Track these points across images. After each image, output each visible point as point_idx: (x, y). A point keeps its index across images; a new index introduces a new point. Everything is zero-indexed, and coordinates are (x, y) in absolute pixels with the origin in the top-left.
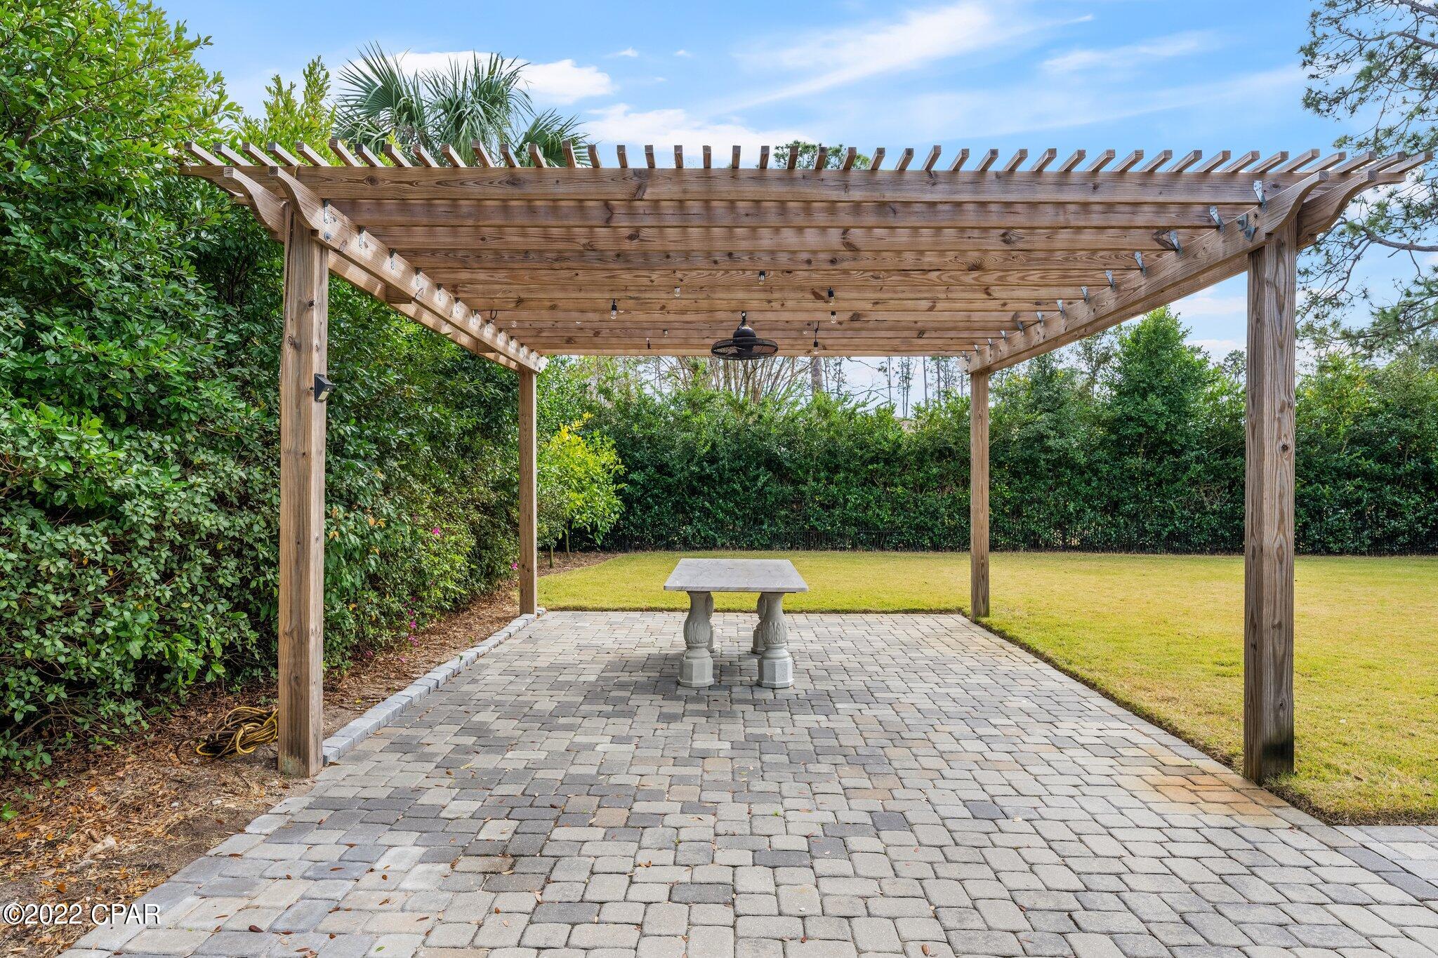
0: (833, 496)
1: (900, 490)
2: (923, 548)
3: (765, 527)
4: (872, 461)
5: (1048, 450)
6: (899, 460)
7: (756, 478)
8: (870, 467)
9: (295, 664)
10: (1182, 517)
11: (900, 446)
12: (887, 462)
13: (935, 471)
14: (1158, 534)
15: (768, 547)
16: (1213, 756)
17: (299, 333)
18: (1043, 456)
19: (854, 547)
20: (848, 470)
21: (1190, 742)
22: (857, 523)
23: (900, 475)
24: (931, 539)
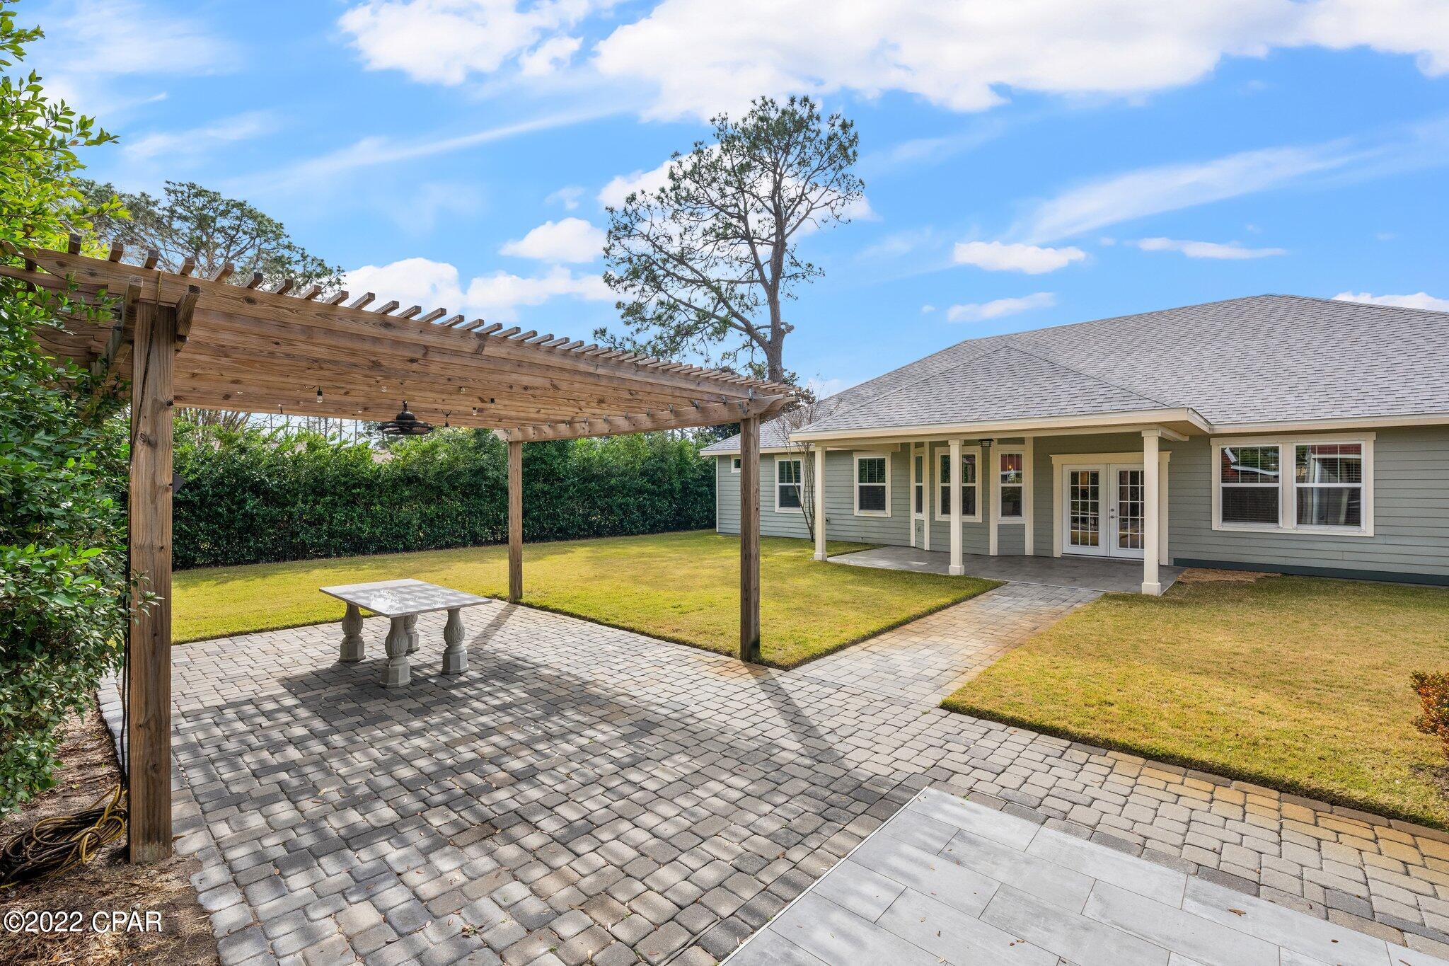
0: (320, 515)
1: (378, 507)
2: (397, 551)
3: (252, 544)
4: (354, 486)
5: (486, 478)
6: (379, 485)
7: (244, 501)
8: (354, 491)
9: (152, 754)
10: (564, 519)
11: (379, 476)
12: (368, 487)
13: (407, 493)
14: (551, 530)
15: (256, 562)
16: (721, 654)
17: (154, 431)
18: (484, 483)
19: (339, 555)
20: (334, 494)
21: (706, 649)
22: (343, 535)
23: (379, 497)
24: (404, 543)
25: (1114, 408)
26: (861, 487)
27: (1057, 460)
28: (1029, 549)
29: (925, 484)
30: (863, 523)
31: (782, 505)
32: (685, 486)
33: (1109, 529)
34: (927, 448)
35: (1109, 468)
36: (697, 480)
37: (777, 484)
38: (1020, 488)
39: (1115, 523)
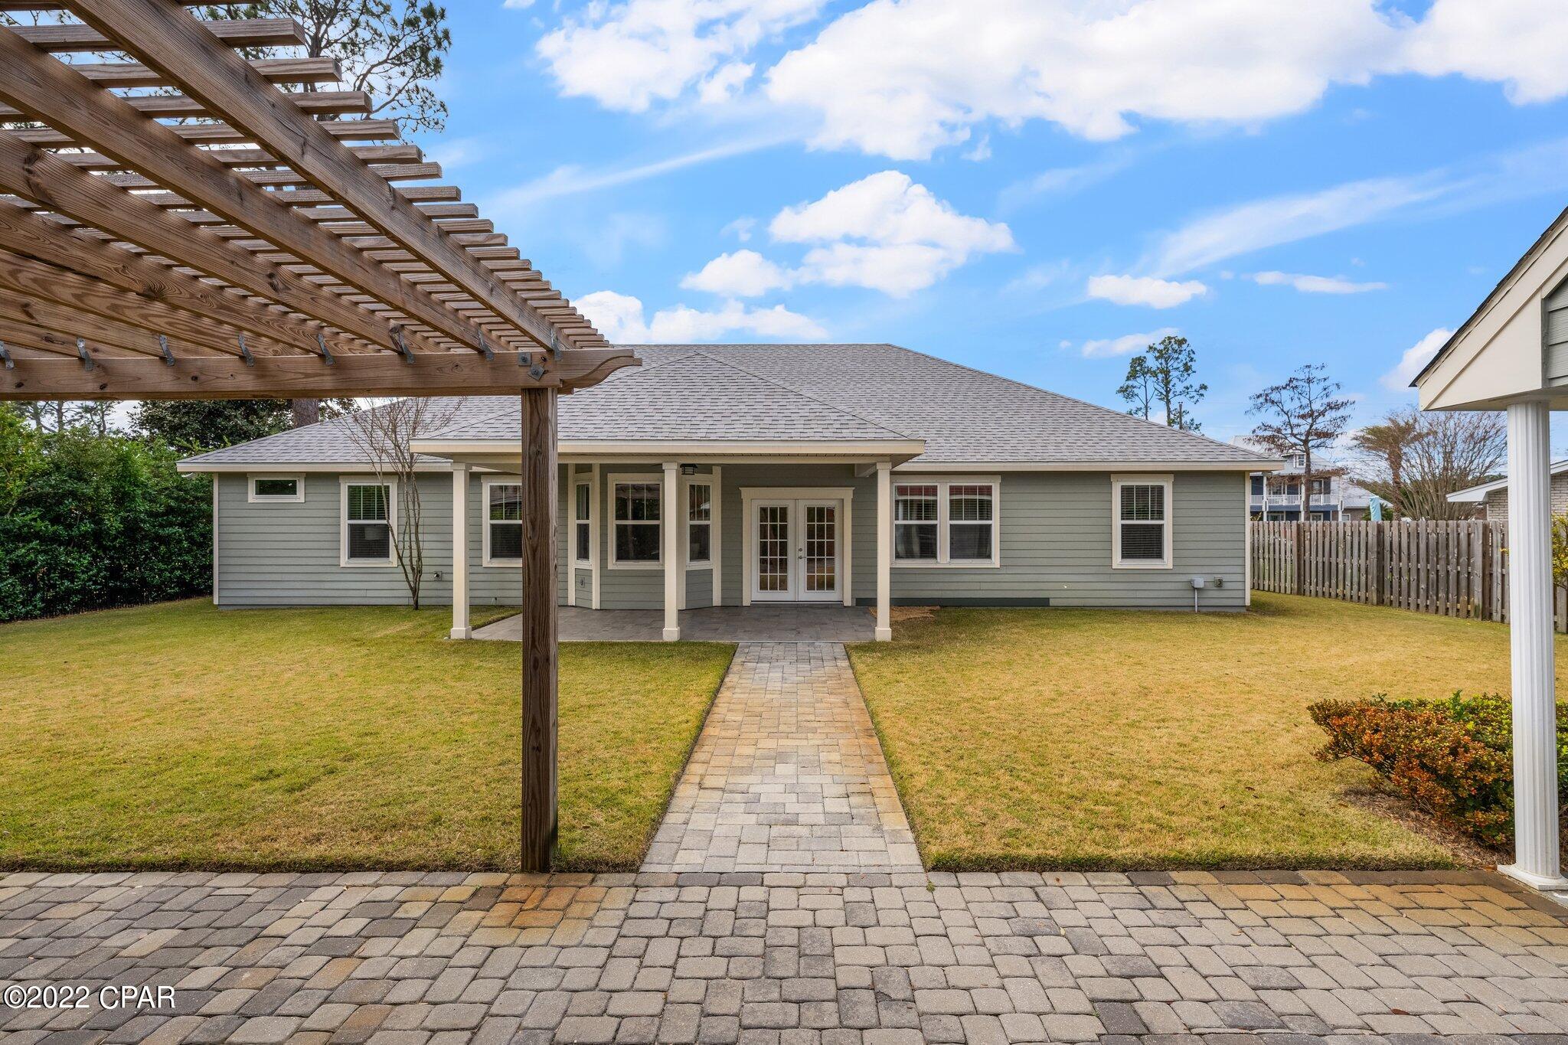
25: (855, 435)
26: (493, 526)
27: (746, 493)
28: (717, 599)
29: (594, 523)
30: (497, 577)
31: (353, 554)
32: (131, 529)
33: (798, 570)
34: (597, 472)
35: (798, 502)
36: (156, 515)
37: (345, 522)
38: (708, 526)
39: (803, 564)
